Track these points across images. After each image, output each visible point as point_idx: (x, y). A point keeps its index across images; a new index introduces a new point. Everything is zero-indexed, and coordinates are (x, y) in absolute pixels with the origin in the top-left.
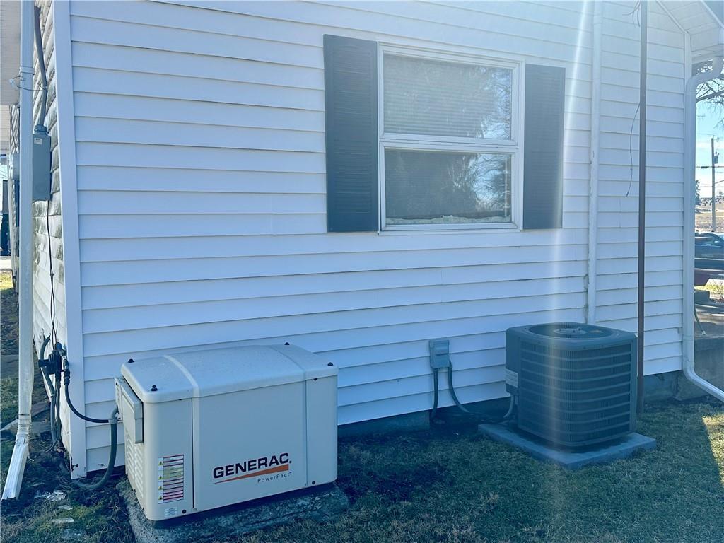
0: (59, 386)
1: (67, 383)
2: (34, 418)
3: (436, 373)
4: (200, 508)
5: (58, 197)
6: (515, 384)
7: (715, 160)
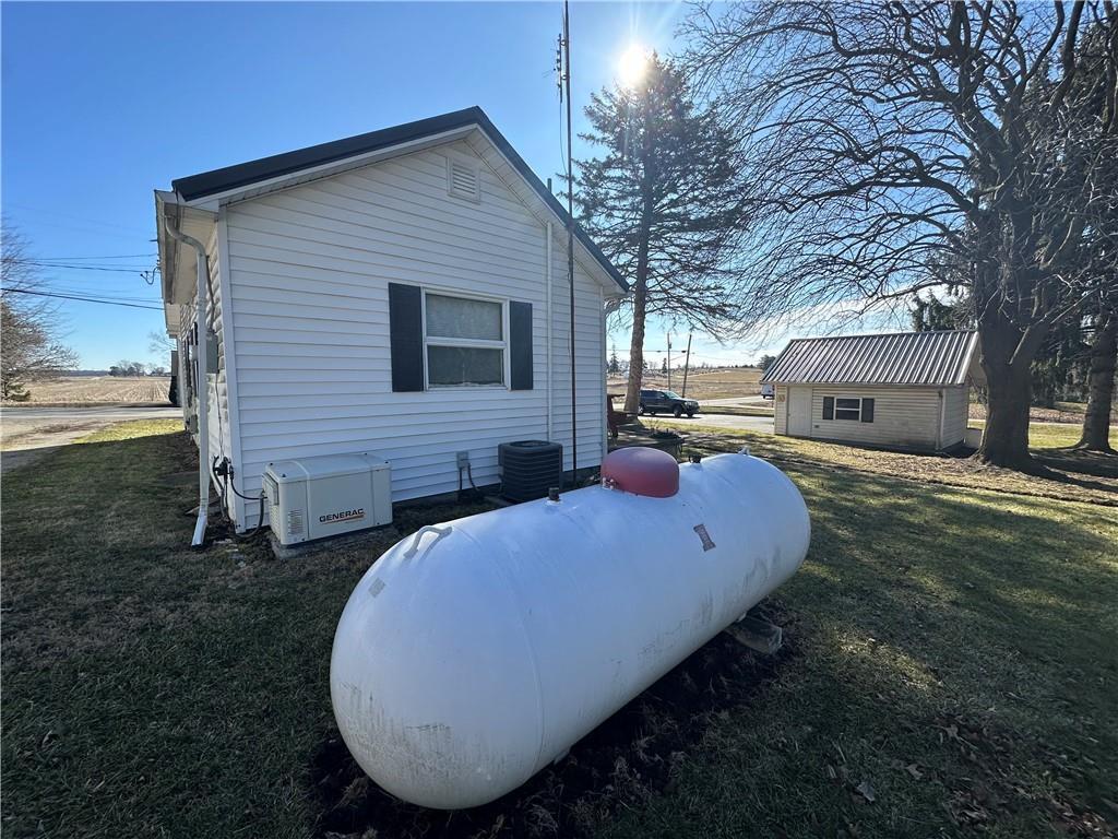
0: (226, 483)
1: (232, 479)
2: (210, 505)
3: (461, 469)
4: (313, 537)
5: (223, 372)
6: (502, 473)
7: (670, 346)
